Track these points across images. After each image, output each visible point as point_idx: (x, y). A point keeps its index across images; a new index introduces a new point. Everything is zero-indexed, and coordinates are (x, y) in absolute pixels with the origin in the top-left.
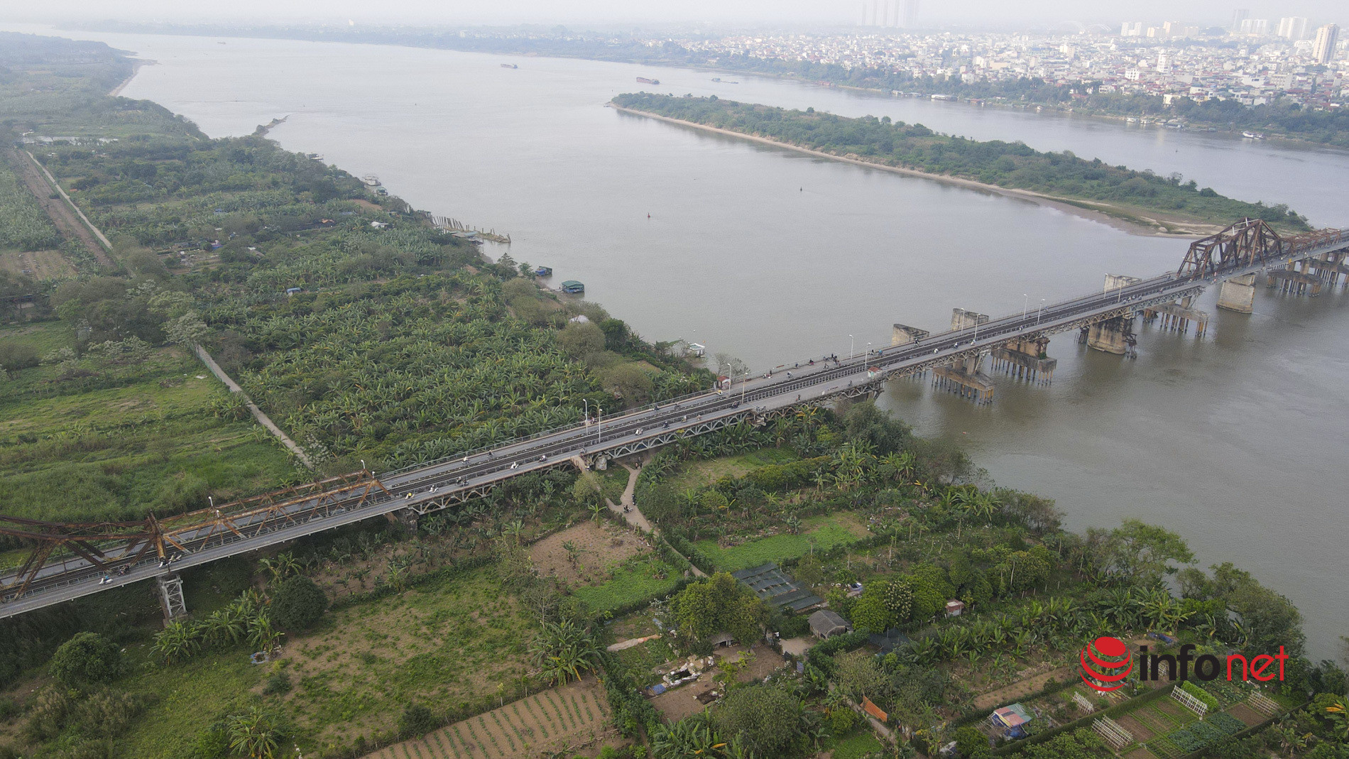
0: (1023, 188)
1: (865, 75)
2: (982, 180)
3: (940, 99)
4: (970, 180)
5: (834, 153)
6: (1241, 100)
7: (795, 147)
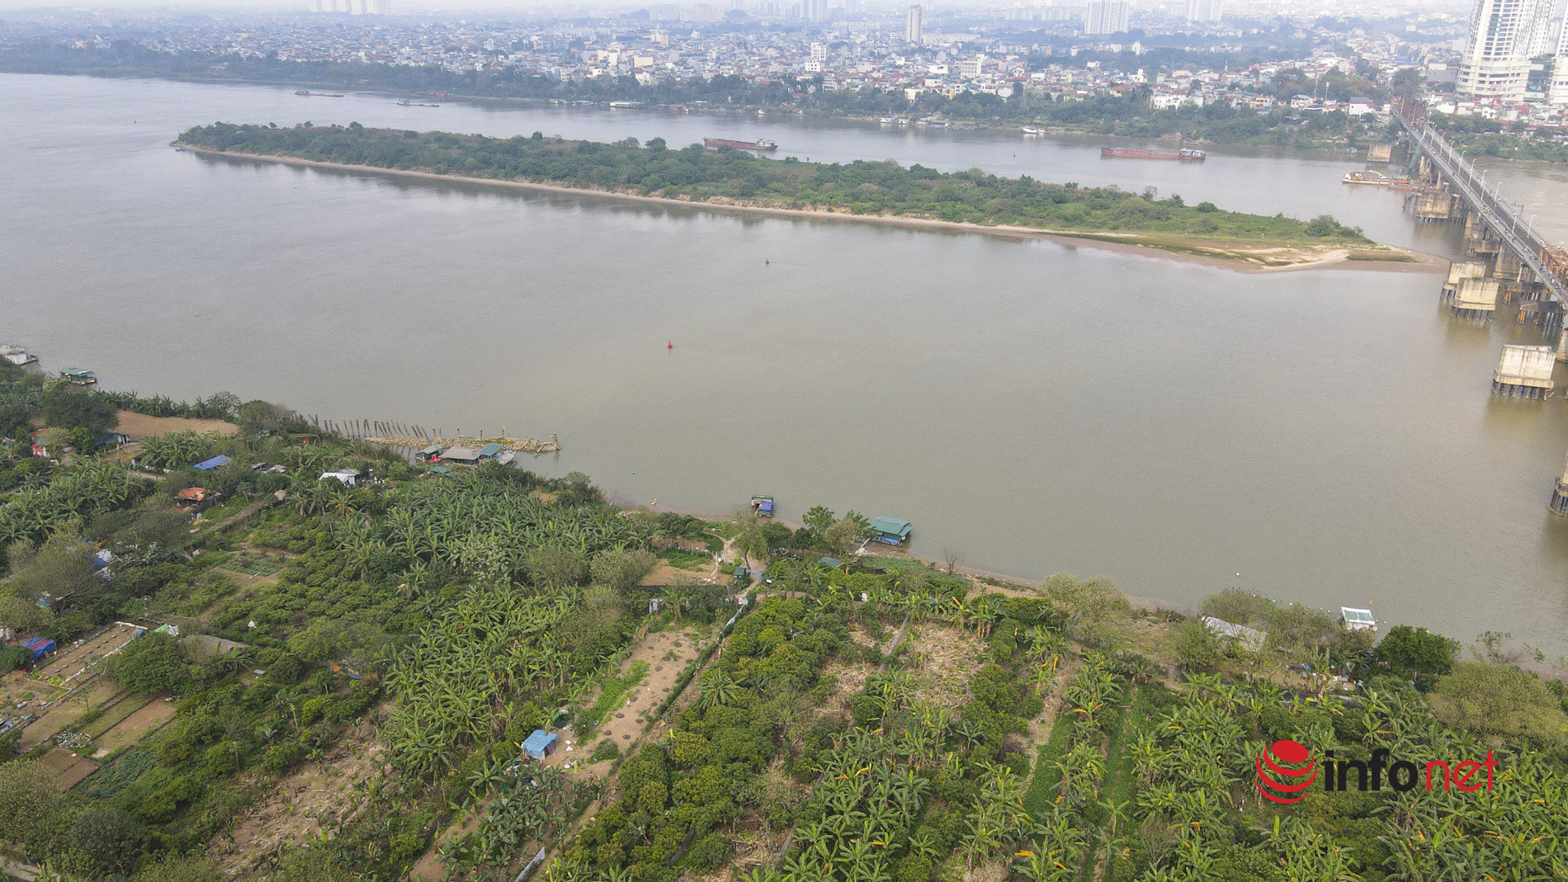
0: (1008, 223)
1: (496, 80)
2: (944, 216)
3: (623, 107)
4: (927, 218)
5: (688, 198)
6: (986, 91)
7: (609, 194)
